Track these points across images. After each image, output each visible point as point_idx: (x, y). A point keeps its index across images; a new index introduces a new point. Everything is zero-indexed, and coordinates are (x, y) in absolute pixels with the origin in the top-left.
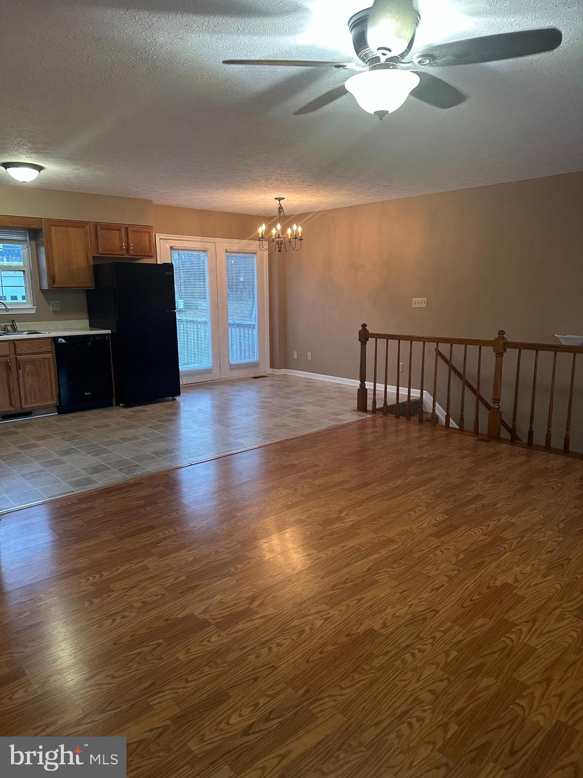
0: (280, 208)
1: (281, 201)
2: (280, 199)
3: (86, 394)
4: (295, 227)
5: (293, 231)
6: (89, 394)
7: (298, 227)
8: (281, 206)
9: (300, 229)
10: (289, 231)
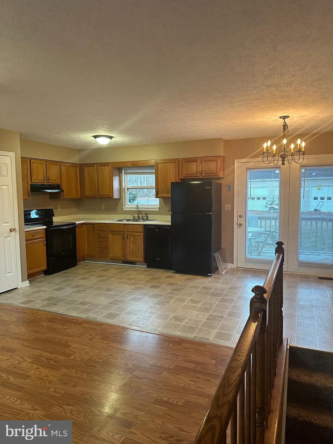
0: (285, 126)
1: (285, 120)
2: (284, 118)
3: (157, 259)
4: (299, 141)
5: (296, 146)
6: (158, 259)
7: (301, 142)
8: (286, 123)
9: (303, 144)
10: (292, 146)
